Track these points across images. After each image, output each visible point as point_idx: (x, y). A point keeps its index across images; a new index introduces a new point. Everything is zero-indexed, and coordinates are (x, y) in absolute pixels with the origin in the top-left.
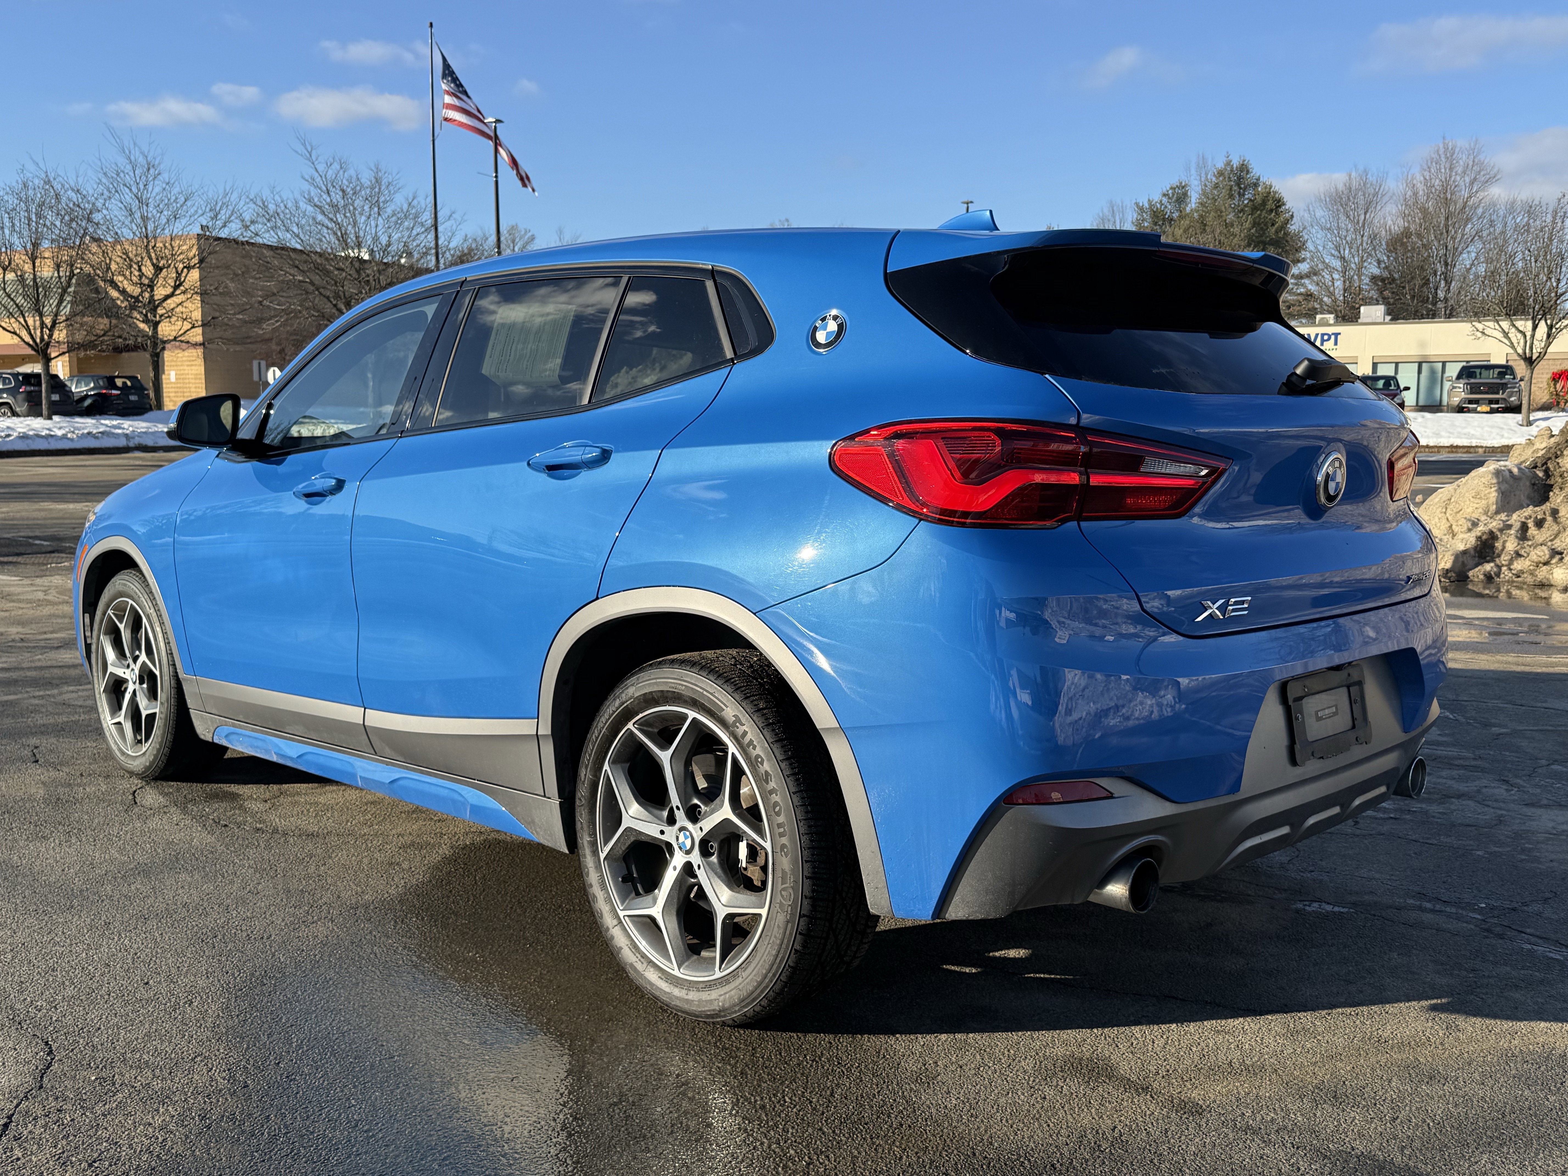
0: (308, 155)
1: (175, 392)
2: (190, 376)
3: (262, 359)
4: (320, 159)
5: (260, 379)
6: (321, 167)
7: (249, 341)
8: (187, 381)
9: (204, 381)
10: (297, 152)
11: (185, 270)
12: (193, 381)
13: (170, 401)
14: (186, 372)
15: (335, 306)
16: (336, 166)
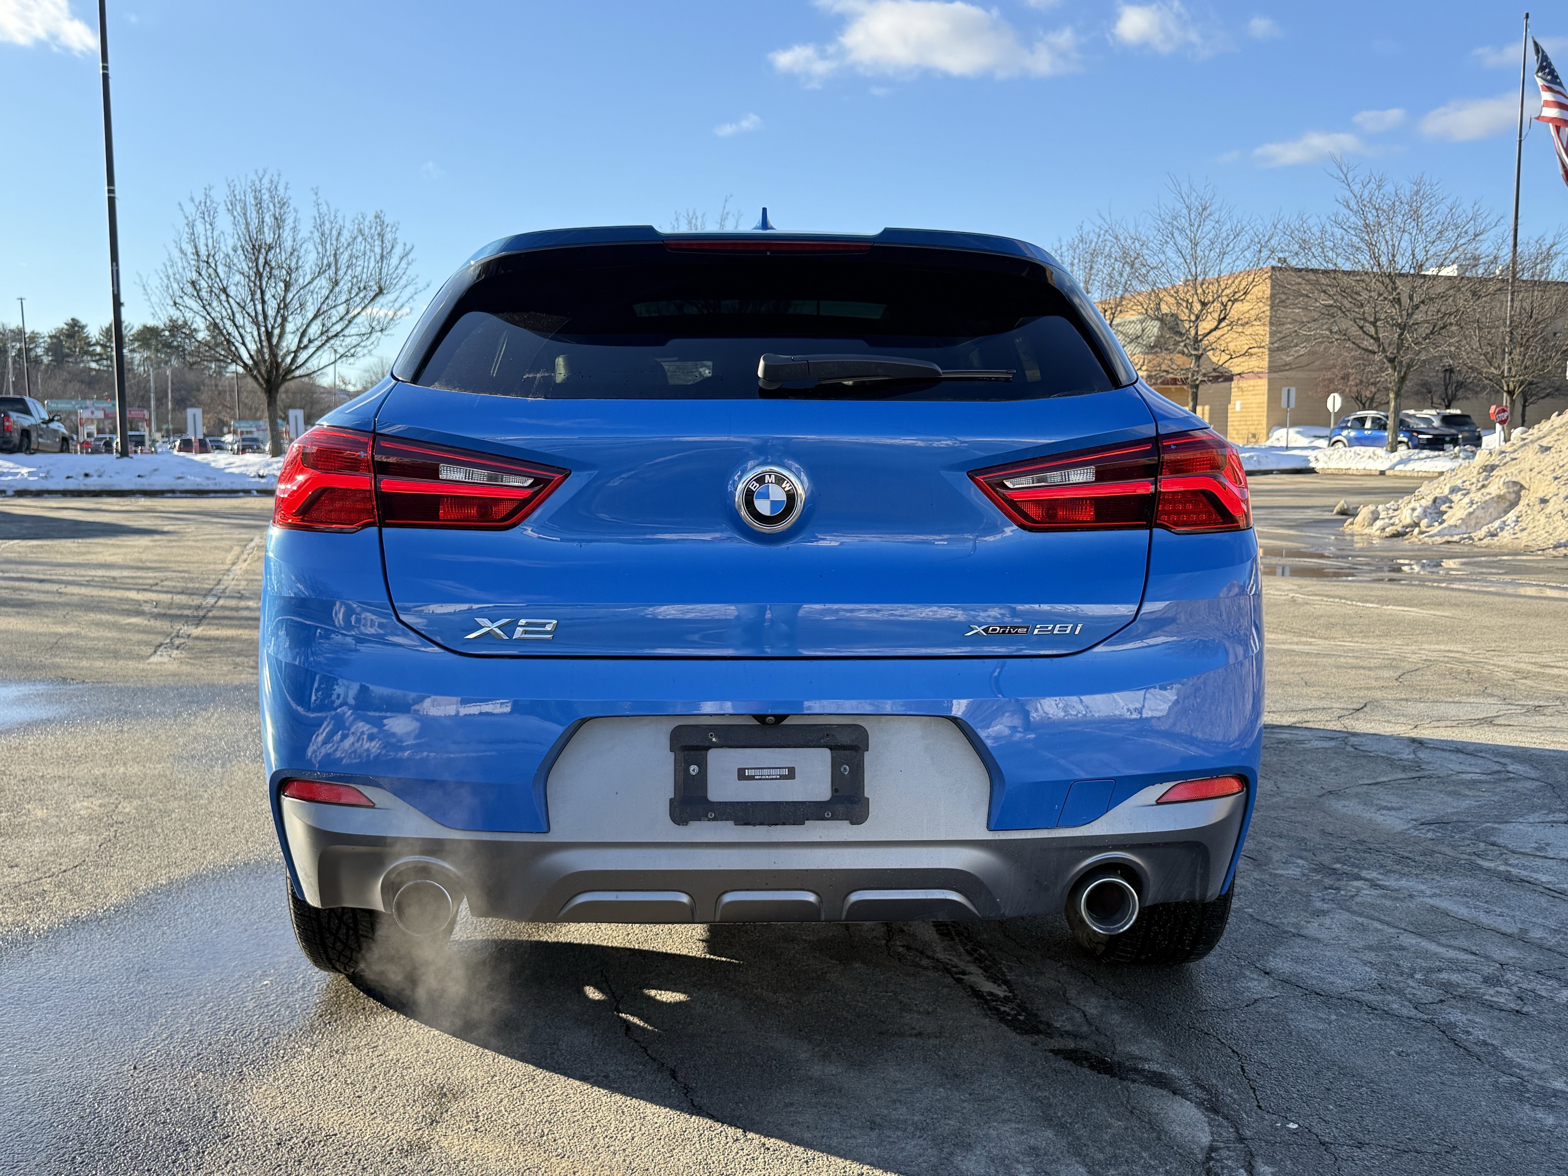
0: (1343, 178)
1: (1240, 421)
2: (1254, 405)
3: (1292, 386)
4: (1357, 180)
5: (1288, 406)
6: (1356, 188)
7: (1287, 368)
8: (1250, 410)
9: (1265, 409)
10: (1332, 176)
11: (1230, 303)
12: (1256, 410)
13: (1234, 429)
14: (1250, 401)
15: (1361, 328)
16: (1373, 185)
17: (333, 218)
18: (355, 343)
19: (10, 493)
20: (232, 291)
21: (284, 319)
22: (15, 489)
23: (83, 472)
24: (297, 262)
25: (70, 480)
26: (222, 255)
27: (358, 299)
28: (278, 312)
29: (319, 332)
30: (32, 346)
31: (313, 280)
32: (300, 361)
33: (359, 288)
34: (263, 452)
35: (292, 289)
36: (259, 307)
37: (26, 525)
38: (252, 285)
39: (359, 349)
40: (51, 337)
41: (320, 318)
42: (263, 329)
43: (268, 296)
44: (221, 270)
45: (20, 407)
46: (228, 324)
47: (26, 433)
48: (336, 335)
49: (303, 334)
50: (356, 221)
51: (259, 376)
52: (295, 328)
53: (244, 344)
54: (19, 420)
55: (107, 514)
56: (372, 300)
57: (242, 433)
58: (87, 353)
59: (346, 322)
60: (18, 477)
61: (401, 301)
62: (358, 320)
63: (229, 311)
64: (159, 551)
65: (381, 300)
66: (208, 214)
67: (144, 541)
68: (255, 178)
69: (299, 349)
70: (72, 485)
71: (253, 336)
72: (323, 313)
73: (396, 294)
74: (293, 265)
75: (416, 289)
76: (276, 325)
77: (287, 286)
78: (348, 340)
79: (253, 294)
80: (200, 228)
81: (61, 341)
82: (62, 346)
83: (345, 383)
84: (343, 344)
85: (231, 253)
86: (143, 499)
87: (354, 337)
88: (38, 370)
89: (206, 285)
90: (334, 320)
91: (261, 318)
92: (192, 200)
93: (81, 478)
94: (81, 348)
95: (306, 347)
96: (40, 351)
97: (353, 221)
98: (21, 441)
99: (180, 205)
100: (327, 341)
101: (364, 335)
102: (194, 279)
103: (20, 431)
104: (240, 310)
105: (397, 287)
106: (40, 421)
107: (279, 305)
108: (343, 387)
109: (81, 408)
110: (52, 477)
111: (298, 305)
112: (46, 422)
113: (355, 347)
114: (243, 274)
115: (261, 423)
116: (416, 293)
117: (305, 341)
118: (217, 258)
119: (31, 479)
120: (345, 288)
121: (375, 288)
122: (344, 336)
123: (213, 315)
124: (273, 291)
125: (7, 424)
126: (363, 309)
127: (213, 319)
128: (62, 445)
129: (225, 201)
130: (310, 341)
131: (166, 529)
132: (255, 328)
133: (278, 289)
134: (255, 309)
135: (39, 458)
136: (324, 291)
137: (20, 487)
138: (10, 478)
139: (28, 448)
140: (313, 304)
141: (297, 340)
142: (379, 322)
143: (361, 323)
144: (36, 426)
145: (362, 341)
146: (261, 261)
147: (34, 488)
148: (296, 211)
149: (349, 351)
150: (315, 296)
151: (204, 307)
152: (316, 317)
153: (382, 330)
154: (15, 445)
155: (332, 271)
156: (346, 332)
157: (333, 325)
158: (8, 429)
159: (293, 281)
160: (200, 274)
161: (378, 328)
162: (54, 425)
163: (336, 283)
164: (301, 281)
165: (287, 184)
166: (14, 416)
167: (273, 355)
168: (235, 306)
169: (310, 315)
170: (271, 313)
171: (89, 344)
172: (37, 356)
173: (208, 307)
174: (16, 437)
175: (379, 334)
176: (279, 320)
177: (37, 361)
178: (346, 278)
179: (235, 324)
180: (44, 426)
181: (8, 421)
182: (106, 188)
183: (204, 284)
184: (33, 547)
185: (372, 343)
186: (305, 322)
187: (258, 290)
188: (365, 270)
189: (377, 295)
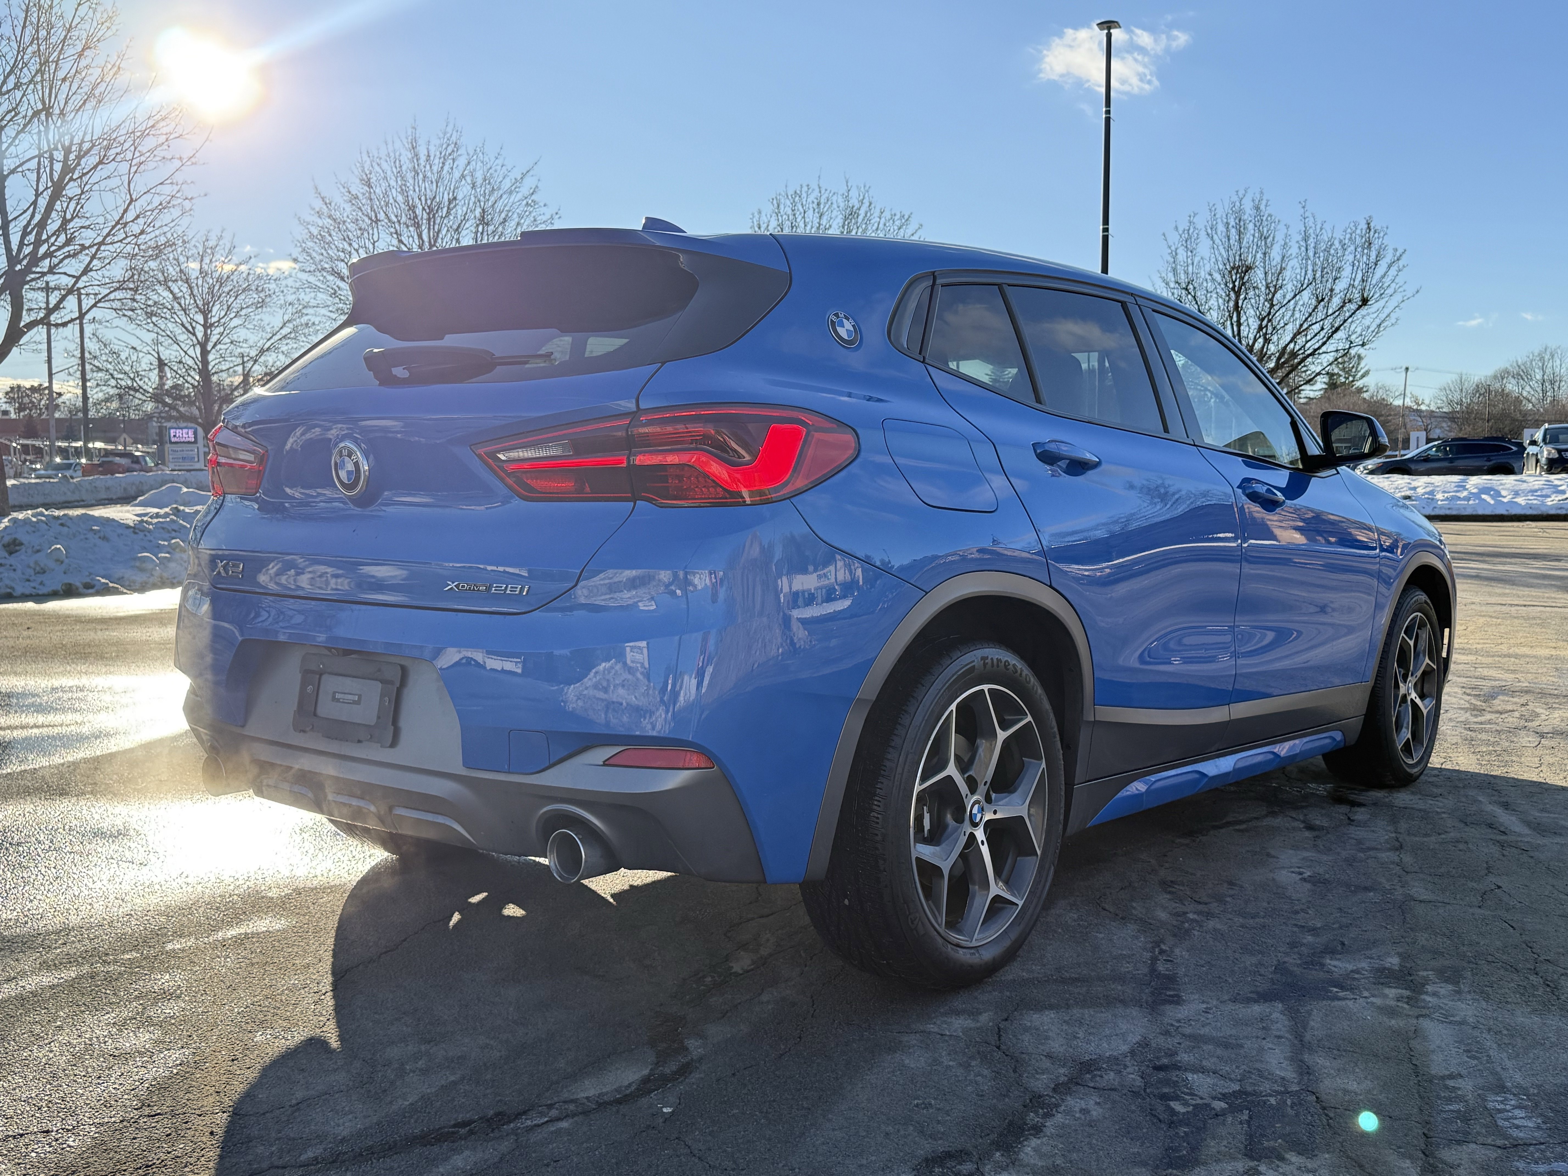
17: (1318, 230)
50: (1349, 231)
61: (1386, 311)
66: (1189, 241)
80: (1182, 255)
92: (1176, 228)
97: (1345, 231)
99: (1164, 235)
129: (1205, 226)
148: (1287, 227)
153: (1363, 345)
182: (1101, 227)
189: (1360, 307)
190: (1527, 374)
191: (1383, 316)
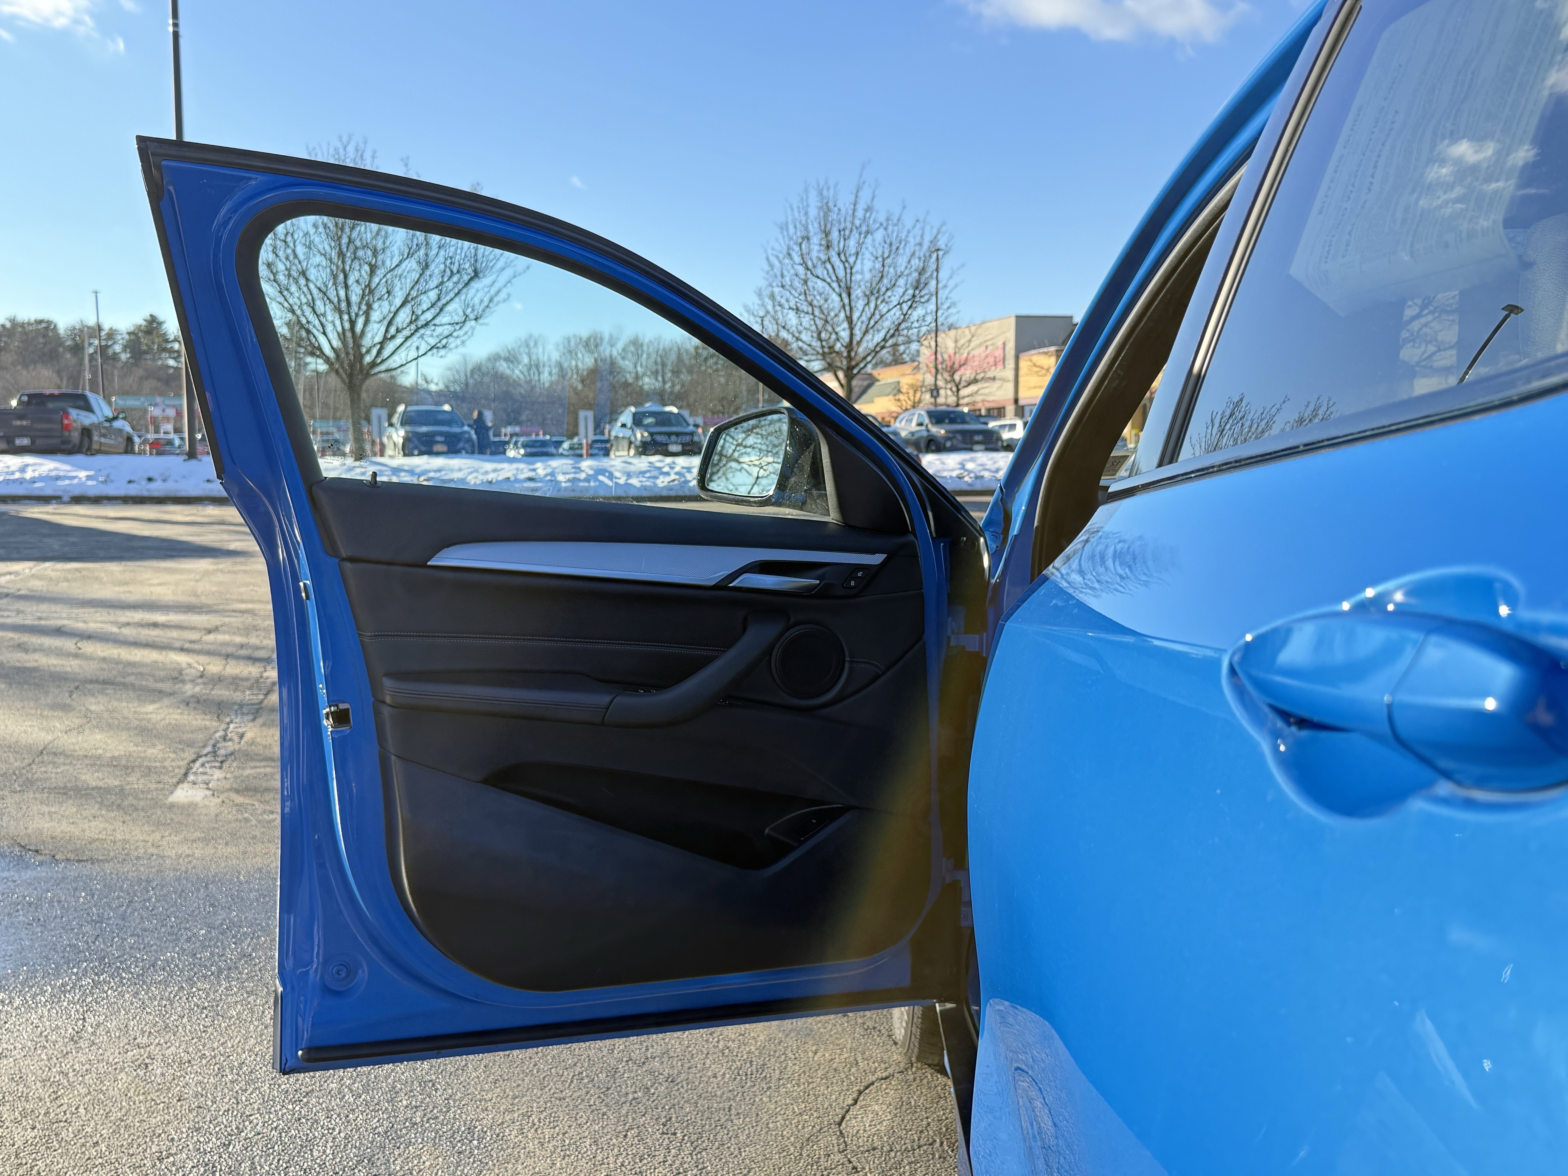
18: (446, 333)
19: (66, 499)
20: (312, 274)
21: (369, 307)
22: (71, 494)
23: (147, 475)
24: (384, 243)
25: (132, 485)
26: (301, 234)
27: (450, 284)
28: (363, 298)
29: (408, 320)
30: (110, 343)
31: (401, 262)
32: (386, 353)
33: (452, 271)
34: (344, 455)
35: (379, 272)
36: (342, 293)
37: (72, 539)
38: (334, 268)
39: (451, 340)
40: (129, 334)
41: (409, 306)
42: (346, 317)
43: (351, 281)
44: (300, 250)
45: (81, 403)
46: (308, 311)
47: (86, 432)
48: (427, 324)
49: (390, 323)
51: (341, 371)
52: (381, 317)
53: (324, 333)
54: (79, 418)
55: (168, 526)
56: (467, 284)
57: (322, 433)
58: (165, 350)
59: (438, 310)
60: (76, 481)
61: (497, 286)
62: (449, 308)
63: (310, 297)
64: (221, 577)
65: (476, 285)
67: (204, 564)
68: (339, 145)
69: (386, 339)
70: (133, 490)
71: (334, 325)
72: (412, 299)
73: (493, 277)
74: (380, 246)
75: (515, 272)
76: (361, 313)
77: (373, 269)
78: (439, 330)
79: (335, 277)
81: (138, 338)
82: (140, 343)
83: (427, 382)
84: (435, 334)
85: (312, 231)
86: (211, 507)
87: (447, 327)
88: (114, 367)
89: (283, 268)
90: (425, 306)
91: (344, 305)
93: (144, 482)
94: (159, 345)
95: (393, 337)
96: (118, 348)
98: (82, 441)
100: (416, 331)
101: (457, 324)
102: (270, 260)
103: (80, 430)
104: (321, 295)
105: (494, 270)
106: (102, 419)
107: (363, 291)
108: (425, 386)
109: (151, 405)
110: (112, 481)
111: (385, 290)
112: (110, 420)
113: (446, 337)
114: (325, 255)
115: (342, 423)
116: (514, 277)
117: (393, 330)
118: (296, 236)
119: (90, 483)
120: (436, 271)
121: (470, 271)
122: (435, 325)
123: (291, 301)
124: (358, 274)
125: (66, 422)
126: (456, 295)
127: (291, 306)
128: (127, 446)
130: (398, 331)
131: (233, 546)
132: (337, 316)
133: (363, 272)
134: (338, 295)
135: (100, 459)
136: (414, 274)
137: (77, 492)
138: (67, 482)
139: (89, 449)
140: (401, 289)
141: (383, 329)
142: (473, 310)
143: (455, 309)
144: (98, 426)
145: (455, 330)
146: (345, 240)
147: (92, 493)
149: (440, 342)
150: (403, 280)
151: (281, 292)
152: (403, 305)
153: (476, 319)
154: (74, 445)
155: (422, 252)
156: (437, 321)
157: (423, 312)
158: (67, 428)
159: (380, 263)
160: (277, 255)
161: (472, 316)
162: (118, 424)
163: (427, 266)
164: (388, 263)
165: (375, 152)
166: (74, 413)
167: (357, 345)
168: (315, 291)
169: (398, 302)
170: (354, 299)
171: (167, 341)
172: (115, 354)
173: (285, 293)
174: (76, 436)
175: (473, 323)
176: (364, 307)
177: (115, 357)
178: (437, 261)
179: (315, 312)
180: (107, 424)
181: (67, 418)
183: (281, 267)
184: (69, 571)
185: (466, 333)
186: (393, 309)
187: (340, 276)
188: (459, 251)
189: (471, 279)
190: (516, 358)
191: (493, 291)
